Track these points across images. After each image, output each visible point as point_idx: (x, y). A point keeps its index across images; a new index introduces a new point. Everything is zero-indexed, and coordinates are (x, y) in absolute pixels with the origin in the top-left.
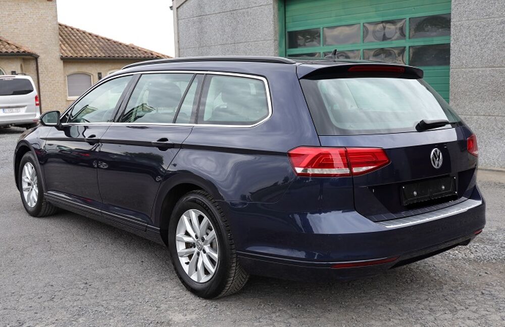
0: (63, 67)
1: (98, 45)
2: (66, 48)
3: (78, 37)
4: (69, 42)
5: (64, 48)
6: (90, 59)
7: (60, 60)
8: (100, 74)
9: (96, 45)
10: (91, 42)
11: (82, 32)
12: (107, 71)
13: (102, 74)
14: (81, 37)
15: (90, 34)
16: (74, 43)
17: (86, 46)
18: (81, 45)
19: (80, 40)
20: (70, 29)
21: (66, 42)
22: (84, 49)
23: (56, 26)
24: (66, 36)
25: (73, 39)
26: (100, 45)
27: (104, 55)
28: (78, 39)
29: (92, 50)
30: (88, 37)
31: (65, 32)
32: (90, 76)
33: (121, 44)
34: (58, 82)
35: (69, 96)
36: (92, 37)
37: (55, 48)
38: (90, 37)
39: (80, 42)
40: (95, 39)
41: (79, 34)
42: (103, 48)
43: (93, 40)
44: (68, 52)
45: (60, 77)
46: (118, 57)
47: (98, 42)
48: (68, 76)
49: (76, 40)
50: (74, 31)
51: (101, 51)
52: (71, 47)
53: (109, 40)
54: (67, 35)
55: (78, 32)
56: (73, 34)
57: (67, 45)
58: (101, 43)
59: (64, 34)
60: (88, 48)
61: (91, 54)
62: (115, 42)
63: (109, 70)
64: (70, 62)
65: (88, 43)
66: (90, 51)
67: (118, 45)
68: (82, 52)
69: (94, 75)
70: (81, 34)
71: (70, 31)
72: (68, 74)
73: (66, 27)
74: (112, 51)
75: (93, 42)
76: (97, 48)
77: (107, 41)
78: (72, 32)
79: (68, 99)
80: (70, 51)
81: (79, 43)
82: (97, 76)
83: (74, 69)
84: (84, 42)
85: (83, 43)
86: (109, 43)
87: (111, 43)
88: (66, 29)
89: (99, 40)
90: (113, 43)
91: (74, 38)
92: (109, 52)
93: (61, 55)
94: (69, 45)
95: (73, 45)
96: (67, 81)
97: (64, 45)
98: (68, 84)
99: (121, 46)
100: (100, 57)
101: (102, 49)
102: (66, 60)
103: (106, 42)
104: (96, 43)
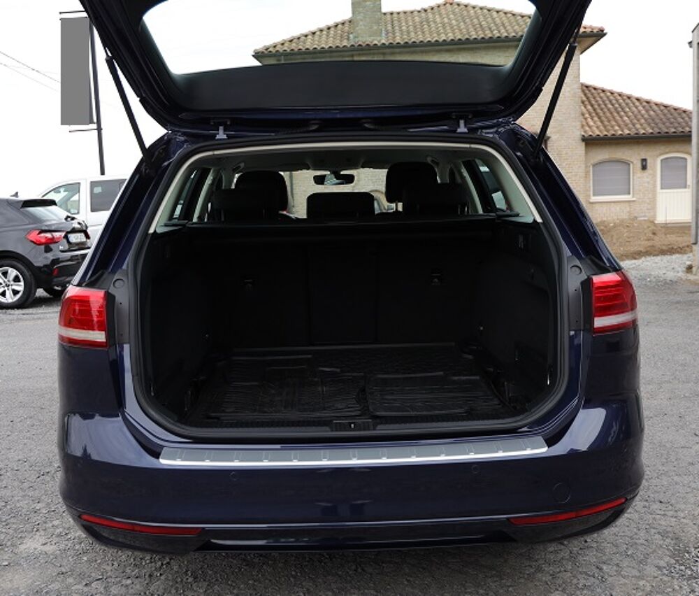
0: (584, 152)
1: (646, 116)
2: (595, 123)
3: (617, 105)
4: (601, 114)
5: (591, 123)
6: (627, 138)
7: (580, 141)
8: (644, 160)
9: (643, 116)
10: (636, 112)
11: (625, 98)
12: (657, 156)
13: (648, 161)
14: (623, 104)
15: (638, 99)
16: (608, 114)
17: (626, 118)
18: (618, 118)
19: (620, 109)
20: (609, 94)
21: (597, 114)
22: (621, 122)
23: (577, 90)
24: (599, 105)
25: (609, 110)
26: (650, 116)
27: (651, 131)
28: (616, 109)
29: (634, 125)
30: (634, 104)
31: (598, 99)
32: (629, 164)
33: (685, 112)
34: (576, 175)
35: (594, 195)
36: (641, 104)
37: (574, 124)
38: (637, 104)
39: (618, 113)
40: (644, 107)
41: (621, 101)
42: (653, 120)
43: (641, 108)
44: (595, 128)
45: (580, 167)
46: (674, 132)
47: (647, 111)
48: (594, 166)
49: (613, 110)
50: (615, 97)
51: (649, 124)
52: (602, 122)
53: (666, 107)
54: (601, 102)
55: (619, 98)
56: (610, 101)
57: (596, 119)
58: (652, 113)
59: (597, 101)
60: (628, 121)
61: (630, 130)
62: (675, 109)
63: (661, 154)
64: (597, 144)
65: (630, 114)
66: (631, 126)
67: (679, 114)
68: (617, 128)
69: (635, 162)
70: (624, 100)
71: (608, 97)
72: (592, 162)
73: (603, 91)
74: (668, 124)
75: (639, 112)
76: (643, 121)
77: (662, 108)
78: (611, 98)
79: (591, 201)
80: (598, 127)
81: (615, 114)
82: (639, 165)
83: (602, 154)
84: (625, 112)
85: (622, 113)
86: (666, 111)
87: (669, 111)
88: (602, 95)
89: (651, 107)
90: (673, 110)
91: (610, 106)
92: (661, 125)
93: (583, 134)
94: (599, 118)
95: (607, 118)
96: (591, 173)
97: (592, 119)
98: (594, 176)
99: (684, 115)
100: (644, 134)
101: (651, 121)
102: (590, 142)
103: (662, 111)
104: (643, 112)
